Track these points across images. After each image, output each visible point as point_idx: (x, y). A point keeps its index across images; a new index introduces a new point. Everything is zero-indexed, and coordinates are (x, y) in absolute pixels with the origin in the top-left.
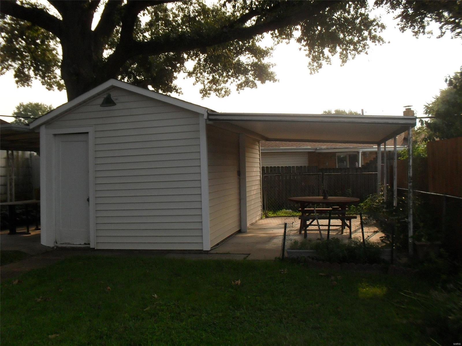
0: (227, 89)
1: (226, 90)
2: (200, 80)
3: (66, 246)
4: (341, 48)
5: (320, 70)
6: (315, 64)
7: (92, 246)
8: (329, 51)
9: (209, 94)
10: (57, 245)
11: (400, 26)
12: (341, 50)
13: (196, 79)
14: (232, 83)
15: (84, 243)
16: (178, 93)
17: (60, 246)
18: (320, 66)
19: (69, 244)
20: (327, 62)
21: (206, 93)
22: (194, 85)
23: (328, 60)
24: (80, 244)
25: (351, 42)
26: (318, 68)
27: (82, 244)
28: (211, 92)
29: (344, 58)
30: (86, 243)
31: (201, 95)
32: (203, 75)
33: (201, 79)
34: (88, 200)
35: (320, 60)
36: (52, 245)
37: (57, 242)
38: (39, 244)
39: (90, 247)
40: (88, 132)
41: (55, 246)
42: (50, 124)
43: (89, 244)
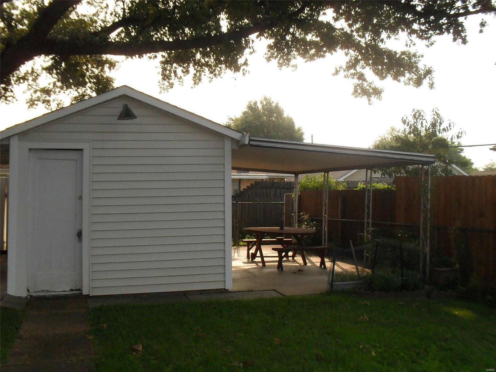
0: (61, 101)
1: (59, 102)
2: (33, 89)
3: (44, 295)
4: (195, 69)
5: (170, 90)
6: (166, 83)
7: (85, 292)
8: (182, 71)
10: (31, 294)
11: (266, 56)
12: (195, 72)
13: (28, 87)
14: (68, 95)
15: (70, 289)
17: (35, 294)
18: (171, 86)
19: (47, 291)
20: (179, 83)
21: (34, 104)
22: (24, 92)
23: (181, 80)
24: (64, 291)
25: (207, 65)
26: (169, 87)
27: (66, 290)
28: (39, 103)
29: (197, 80)
34: (79, 234)
35: (171, 79)
36: (24, 294)
37: (30, 290)
38: (5, 295)
39: (82, 293)
40: (82, 148)
41: (28, 295)
42: (26, 134)
43: (81, 290)
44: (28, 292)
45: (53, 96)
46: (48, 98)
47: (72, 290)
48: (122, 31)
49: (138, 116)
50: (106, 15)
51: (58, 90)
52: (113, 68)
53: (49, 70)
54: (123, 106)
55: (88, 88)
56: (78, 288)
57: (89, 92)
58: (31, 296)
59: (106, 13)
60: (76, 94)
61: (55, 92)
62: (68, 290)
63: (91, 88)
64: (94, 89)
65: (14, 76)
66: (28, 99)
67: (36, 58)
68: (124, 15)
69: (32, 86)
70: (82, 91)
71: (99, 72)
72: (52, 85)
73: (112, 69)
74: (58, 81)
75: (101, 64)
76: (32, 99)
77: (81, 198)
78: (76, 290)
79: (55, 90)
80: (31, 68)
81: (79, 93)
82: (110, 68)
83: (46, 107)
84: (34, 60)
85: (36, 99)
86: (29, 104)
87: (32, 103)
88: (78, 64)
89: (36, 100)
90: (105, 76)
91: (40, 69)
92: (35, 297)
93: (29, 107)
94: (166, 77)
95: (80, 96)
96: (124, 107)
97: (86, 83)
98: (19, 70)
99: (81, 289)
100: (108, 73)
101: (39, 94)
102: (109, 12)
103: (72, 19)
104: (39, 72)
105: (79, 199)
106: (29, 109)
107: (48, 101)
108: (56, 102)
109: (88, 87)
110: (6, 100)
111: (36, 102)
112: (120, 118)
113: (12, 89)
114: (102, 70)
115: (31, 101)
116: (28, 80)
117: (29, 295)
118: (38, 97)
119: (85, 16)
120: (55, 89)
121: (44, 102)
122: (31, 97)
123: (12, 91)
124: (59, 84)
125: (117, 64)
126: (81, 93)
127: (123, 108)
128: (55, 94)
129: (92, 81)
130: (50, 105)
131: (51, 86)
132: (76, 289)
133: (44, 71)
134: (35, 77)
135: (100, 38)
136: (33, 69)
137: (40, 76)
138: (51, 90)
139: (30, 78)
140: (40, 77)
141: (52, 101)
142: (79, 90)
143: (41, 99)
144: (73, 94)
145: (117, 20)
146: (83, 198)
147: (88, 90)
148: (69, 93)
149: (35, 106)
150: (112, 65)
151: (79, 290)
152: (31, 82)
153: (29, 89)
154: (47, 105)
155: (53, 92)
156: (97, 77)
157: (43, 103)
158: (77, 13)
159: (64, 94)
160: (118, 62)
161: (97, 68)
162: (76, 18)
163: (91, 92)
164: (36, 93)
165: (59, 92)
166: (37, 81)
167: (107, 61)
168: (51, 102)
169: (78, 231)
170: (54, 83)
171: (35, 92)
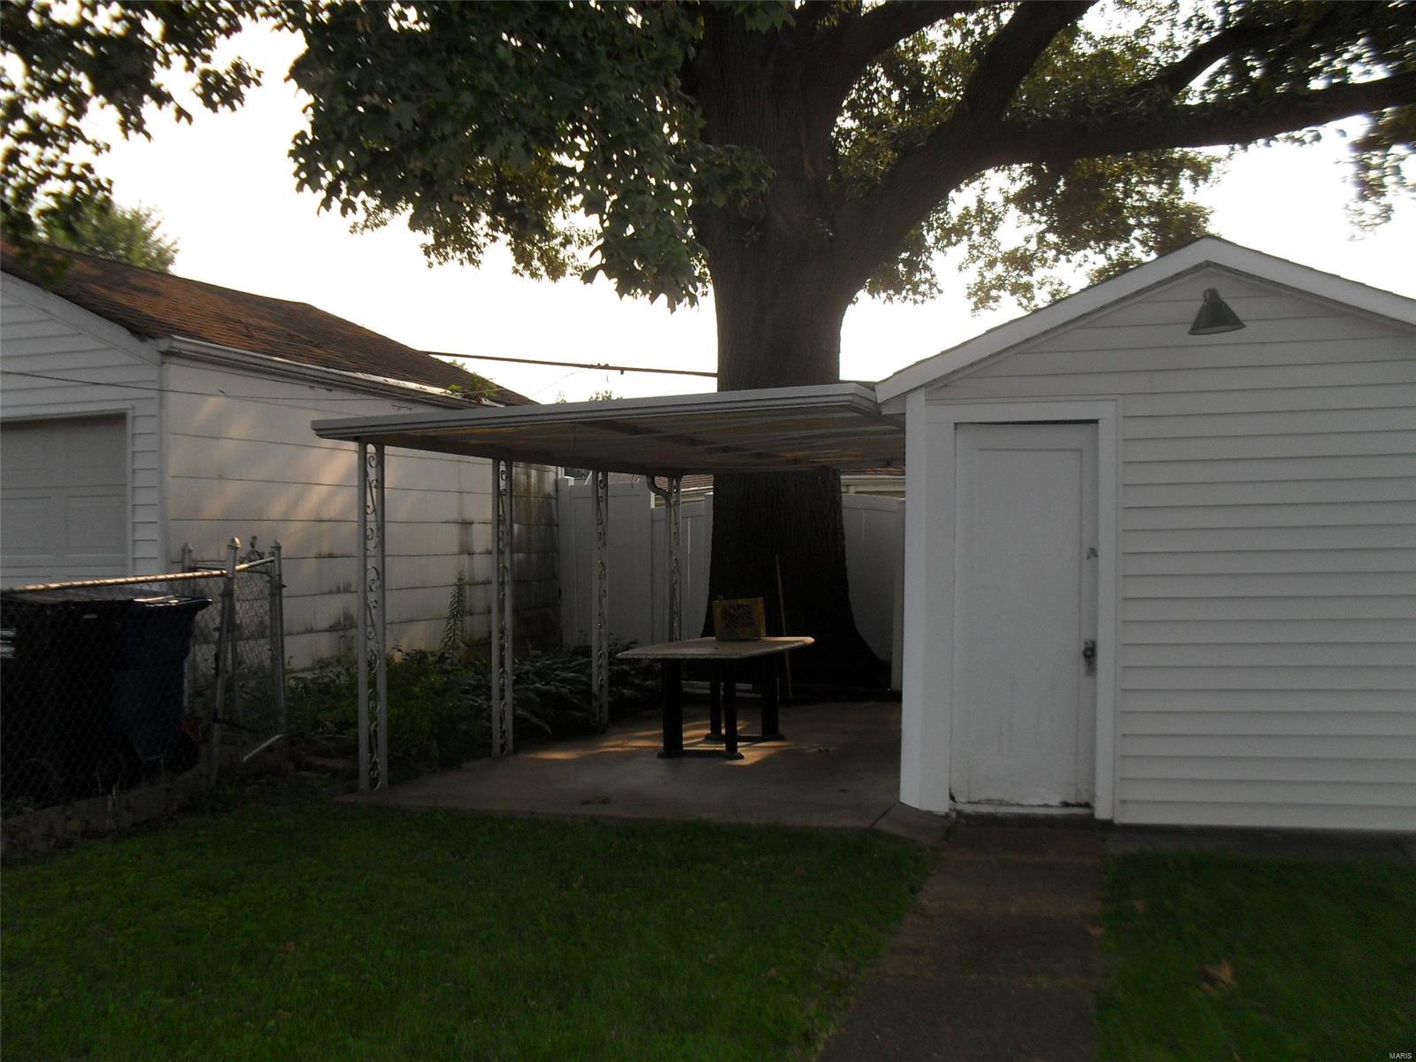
1: (1056, 287)
2: (983, 256)
3: (993, 812)
6: (1370, 208)
7: (1102, 812)
9: (996, 299)
10: (959, 807)
13: (970, 252)
14: (1080, 265)
15: (1061, 799)
16: (920, 293)
17: (969, 809)
18: (1384, 215)
19: (1001, 803)
21: (988, 297)
22: (960, 269)
24: (1046, 806)
26: (1380, 218)
27: (1050, 804)
28: (1002, 293)
30: (1069, 801)
31: (971, 303)
32: (993, 238)
33: (986, 251)
34: (1089, 653)
35: (1383, 194)
36: (941, 806)
37: (956, 795)
38: (895, 804)
39: (1092, 815)
40: (1095, 418)
41: (950, 809)
42: (946, 386)
43: (1092, 805)
44: (952, 802)
45: (1039, 273)
46: (1025, 279)
47: (1066, 805)
48: (1222, 72)
49: (1246, 320)
50: (1173, 32)
51: (1051, 254)
52: (1205, 180)
53: (1023, 200)
54: (1205, 296)
55: (1136, 243)
56: (1084, 798)
57: (1138, 253)
58: (959, 813)
59: (1174, 23)
60: (1101, 262)
61: (1043, 261)
62: (1055, 801)
63: (1144, 242)
64: (1151, 244)
65: (930, 228)
66: (972, 286)
67: (989, 173)
68: (1226, 22)
69: (981, 249)
70: (1118, 252)
71: (1166, 195)
72: (1034, 242)
73: (1201, 182)
74: (1050, 229)
75: (1168, 172)
76: (982, 282)
77: (1093, 553)
78: (1078, 805)
79: (1045, 255)
80: (976, 199)
81: (1109, 258)
82: (1194, 180)
83: (1020, 304)
84: (982, 180)
85: (993, 282)
86: (974, 299)
87: (983, 295)
88: (1100, 179)
89: (993, 287)
90: (1181, 203)
91: (1000, 200)
92: (968, 817)
93: (977, 308)
94: (1370, 189)
95: (1113, 266)
96: (1208, 296)
97: (1130, 229)
98: (945, 209)
99: (1090, 802)
100: (1190, 194)
101: (1000, 268)
102: (1181, 18)
103: (1078, 56)
104: (999, 208)
105: (1088, 558)
106: (977, 312)
107: (1028, 288)
108: (1047, 288)
109: (1136, 239)
110: (915, 292)
111: (994, 293)
112: (1198, 328)
113: (929, 263)
114: (1173, 188)
115: (980, 289)
116: (970, 234)
117: (954, 810)
118: (999, 278)
119: (1111, 41)
120: (1045, 252)
121: (1015, 289)
122: (980, 278)
123: (927, 268)
124: (1052, 238)
125: (1214, 166)
126: (1115, 257)
127: (1205, 300)
128: (1043, 265)
129: (1145, 221)
130: (1032, 298)
131: (1033, 246)
132: (1079, 801)
133: (1012, 206)
134: (988, 224)
135: (1147, 104)
136: (980, 201)
137: (1001, 219)
138: (1032, 257)
139: (976, 229)
140: (1001, 223)
141: (1036, 285)
142: (1111, 251)
143: (1006, 282)
144: (1094, 263)
145: (1204, 39)
146: (1100, 554)
147: (1134, 247)
148: (1082, 259)
149: (991, 303)
150: (1201, 172)
151: (1087, 805)
152: (977, 239)
153: (974, 259)
154: (1025, 296)
155: (1040, 261)
156: (1156, 208)
157: (1013, 292)
158: (1088, 37)
159: (1069, 264)
160: (1219, 160)
161: (1159, 183)
162: (1090, 51)
163: (1143, 252)
164: (992, 268)
165: (1056, 260)
166: (995, 234)
167: (1183, 162)
168: (1035, 290)
169: (1086, 643)
170: (1041, 238)
171: (991, 264)
